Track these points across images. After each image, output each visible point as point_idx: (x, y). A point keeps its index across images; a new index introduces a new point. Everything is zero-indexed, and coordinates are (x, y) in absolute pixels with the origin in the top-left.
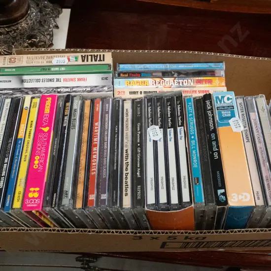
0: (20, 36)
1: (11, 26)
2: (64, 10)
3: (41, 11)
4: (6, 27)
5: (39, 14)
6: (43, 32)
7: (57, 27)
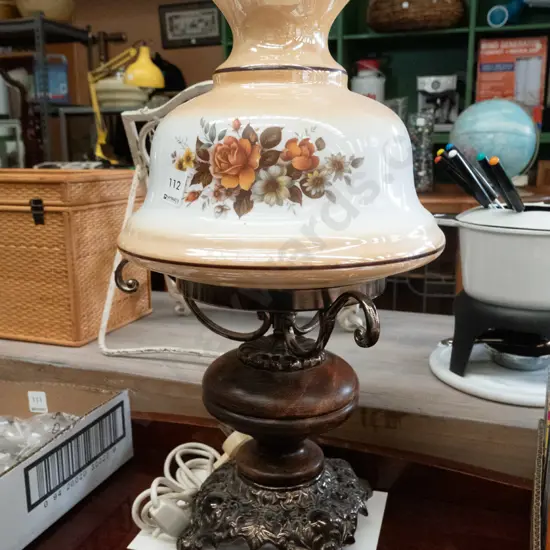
0: (297, 512)
1: (287, 490)
2: (376, 493)
3: (339, 479)
4: (277, 491)
5: (336, 482)
6: (340, 511)
7: (365, 512)
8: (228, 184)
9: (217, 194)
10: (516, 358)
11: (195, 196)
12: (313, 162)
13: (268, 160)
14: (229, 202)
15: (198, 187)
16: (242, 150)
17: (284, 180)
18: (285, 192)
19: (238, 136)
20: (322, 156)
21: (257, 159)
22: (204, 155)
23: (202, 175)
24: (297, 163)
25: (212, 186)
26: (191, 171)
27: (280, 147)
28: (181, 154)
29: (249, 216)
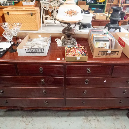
8: (70, 14)
9: (69, 15)
10: (84, 28)
11: (67, 15)
12: (76, 13)
13: (73, 12)
14: (70, 16)
15: (67, 14)
16: (71, 11)
17: (74, 14)
18: (74, 15)
19: (71, 10)
20: (77, 12)
21: (72, 12)
22: (68, 12)
23: (68, 13)
24: (75, 13)
25: (69, 14)
26: (66, 13)
27: (74, 11)
28: (65, 12)
29: (72, 17)
